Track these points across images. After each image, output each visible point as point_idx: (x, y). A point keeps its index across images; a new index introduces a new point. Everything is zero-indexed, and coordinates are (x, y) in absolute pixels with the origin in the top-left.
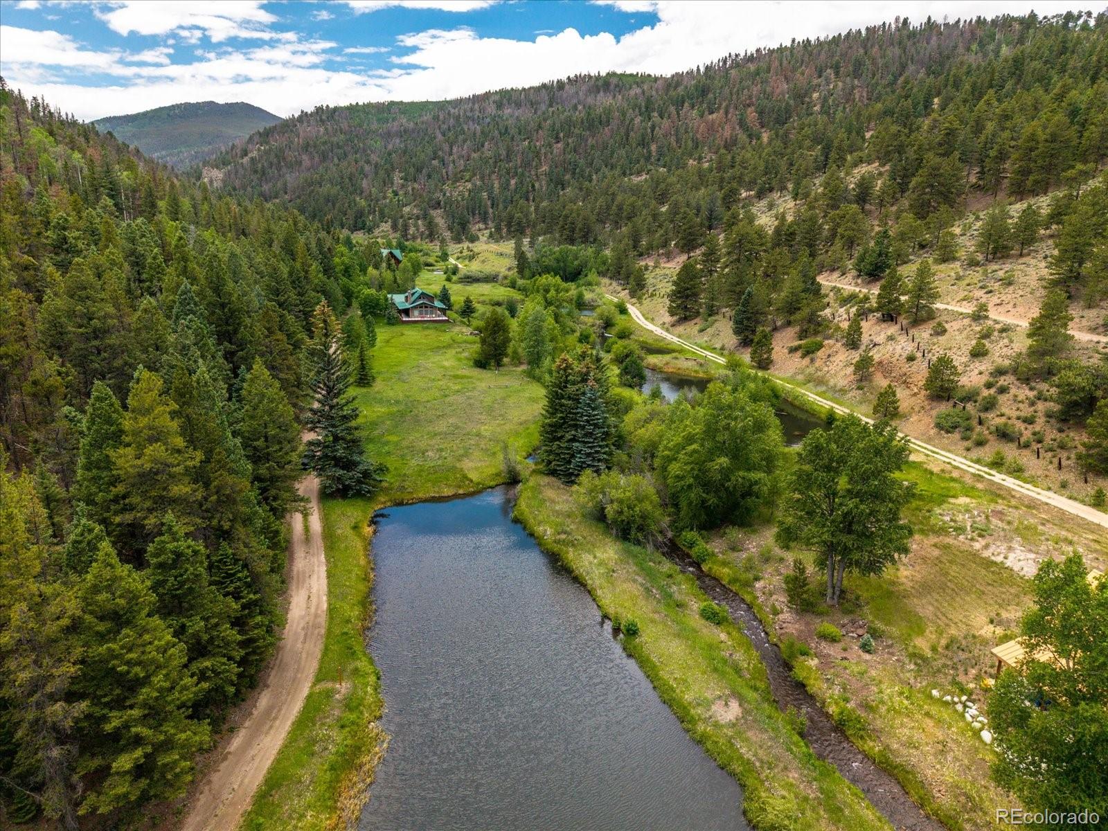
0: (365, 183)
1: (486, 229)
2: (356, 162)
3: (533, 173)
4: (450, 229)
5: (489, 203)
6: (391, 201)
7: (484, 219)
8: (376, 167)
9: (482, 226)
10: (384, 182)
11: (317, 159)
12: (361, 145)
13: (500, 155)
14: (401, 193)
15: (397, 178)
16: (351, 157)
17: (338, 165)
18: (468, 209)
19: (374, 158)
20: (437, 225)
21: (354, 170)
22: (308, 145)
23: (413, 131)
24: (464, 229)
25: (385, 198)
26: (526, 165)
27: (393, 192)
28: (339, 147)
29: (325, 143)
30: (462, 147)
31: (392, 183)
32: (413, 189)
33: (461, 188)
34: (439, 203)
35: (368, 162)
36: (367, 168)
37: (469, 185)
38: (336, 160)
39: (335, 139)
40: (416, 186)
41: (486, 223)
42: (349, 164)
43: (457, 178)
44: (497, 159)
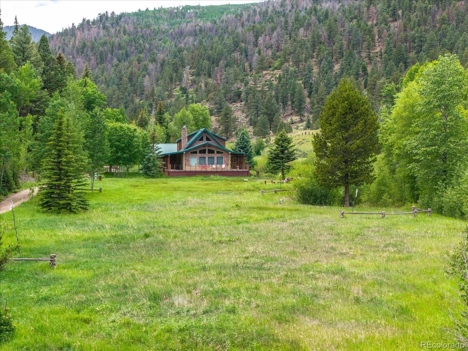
0: (147, 82)
1: (301, 121)
2: (139, 61)
3: (364, 55)
4: (253, 123)
5: (306, 92)
6: (177, 100)
7: (299, 110)
8: (162, 65)
9: (296, 118)
10: (171, 79)
11: (93, 62)
12: (147, 46)
13: (319, 37)
14: (191, 90)
15: (187, 74)
16: (133, 58)
17: (117, 66)
18: (277, 98)
19: (160, 56)
20: (235, 119)
21: (135, 70)
22: (84, 46)
23: (211, 30)
24: (271, 121)
25: (170, 96)
26: (355, 44)
27: (182, 89)
28: (120, 47)
29: (105, 43)
30: (270, 35)
31: (181, 80)
32: (206, 85)
33: (269, 77)
34: (239, 95)
35: (154, 60)
36: (151, 66)
37: (278, 73)
38: (115, 61)
39: (116, 40)
40: (210, 81)
41: (302, 115)
42: (131, 63)
43: (264, 66)
44: (316, 42)
